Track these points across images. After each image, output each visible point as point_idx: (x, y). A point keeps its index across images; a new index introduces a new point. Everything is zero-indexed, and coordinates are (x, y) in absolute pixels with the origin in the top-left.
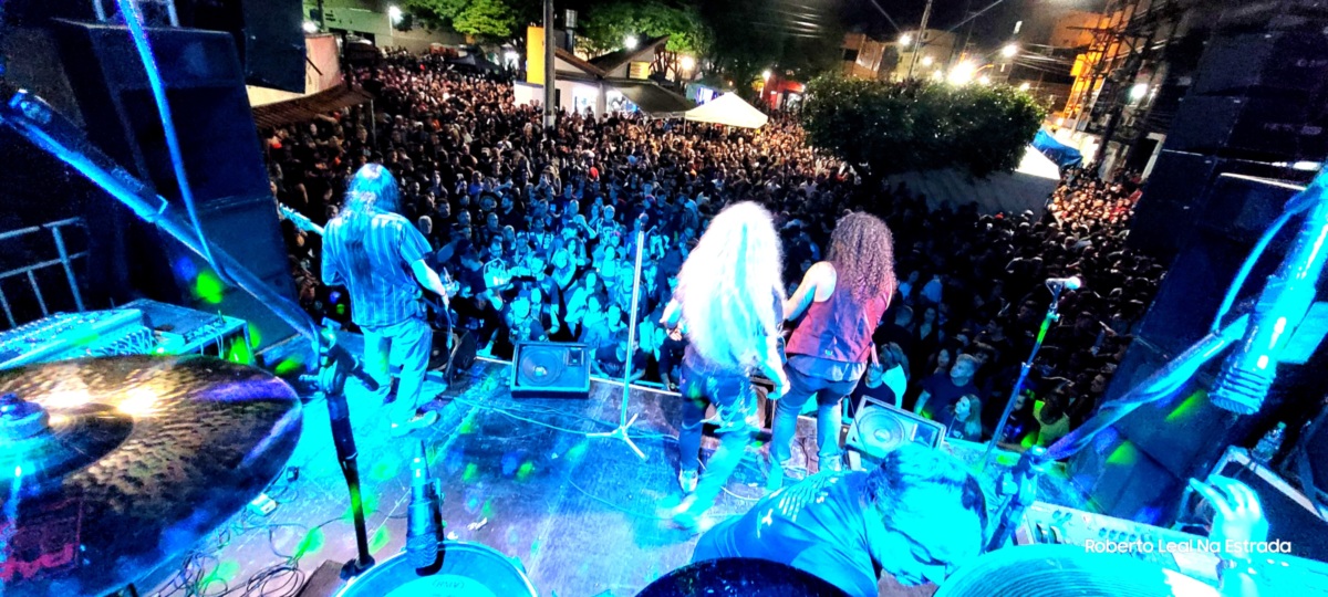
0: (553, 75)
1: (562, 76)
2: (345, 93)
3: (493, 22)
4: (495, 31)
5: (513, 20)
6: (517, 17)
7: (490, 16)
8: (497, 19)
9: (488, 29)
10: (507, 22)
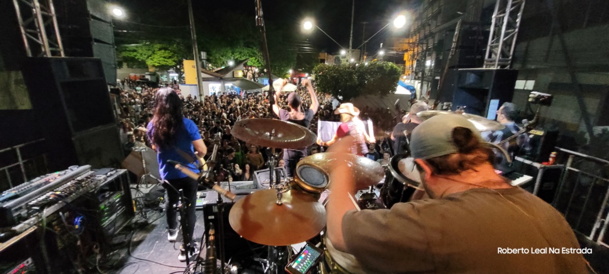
0: (201, 79)
1: (205, 79)
3: (166, 60)
4: (168, 63)
5: (175, 58)
6: (177, 57)
7: (165, 57)
8: (168, 58)
9: (164, 63)
10: (173, 59)
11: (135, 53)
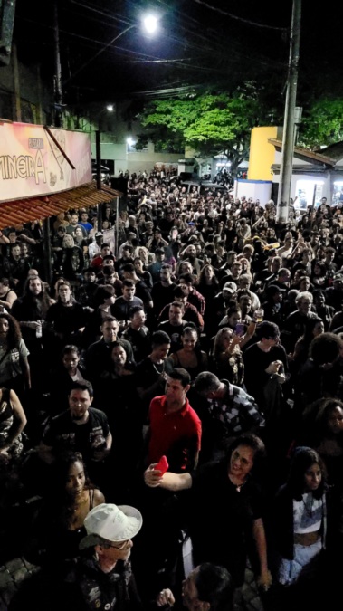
0: (290, 169)
1: (298, 170)
2: (94, 191)
3: (219, 129)
4: (221, 136)
5: (236, 126)
6: (240, 122)
7: (217, 124)
8: (224, 125)
9: (214, 135)
10: (233, 127)
11: (169, 117)
